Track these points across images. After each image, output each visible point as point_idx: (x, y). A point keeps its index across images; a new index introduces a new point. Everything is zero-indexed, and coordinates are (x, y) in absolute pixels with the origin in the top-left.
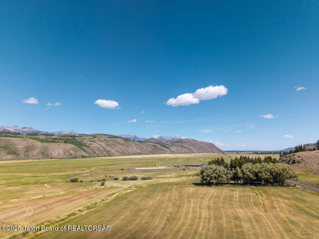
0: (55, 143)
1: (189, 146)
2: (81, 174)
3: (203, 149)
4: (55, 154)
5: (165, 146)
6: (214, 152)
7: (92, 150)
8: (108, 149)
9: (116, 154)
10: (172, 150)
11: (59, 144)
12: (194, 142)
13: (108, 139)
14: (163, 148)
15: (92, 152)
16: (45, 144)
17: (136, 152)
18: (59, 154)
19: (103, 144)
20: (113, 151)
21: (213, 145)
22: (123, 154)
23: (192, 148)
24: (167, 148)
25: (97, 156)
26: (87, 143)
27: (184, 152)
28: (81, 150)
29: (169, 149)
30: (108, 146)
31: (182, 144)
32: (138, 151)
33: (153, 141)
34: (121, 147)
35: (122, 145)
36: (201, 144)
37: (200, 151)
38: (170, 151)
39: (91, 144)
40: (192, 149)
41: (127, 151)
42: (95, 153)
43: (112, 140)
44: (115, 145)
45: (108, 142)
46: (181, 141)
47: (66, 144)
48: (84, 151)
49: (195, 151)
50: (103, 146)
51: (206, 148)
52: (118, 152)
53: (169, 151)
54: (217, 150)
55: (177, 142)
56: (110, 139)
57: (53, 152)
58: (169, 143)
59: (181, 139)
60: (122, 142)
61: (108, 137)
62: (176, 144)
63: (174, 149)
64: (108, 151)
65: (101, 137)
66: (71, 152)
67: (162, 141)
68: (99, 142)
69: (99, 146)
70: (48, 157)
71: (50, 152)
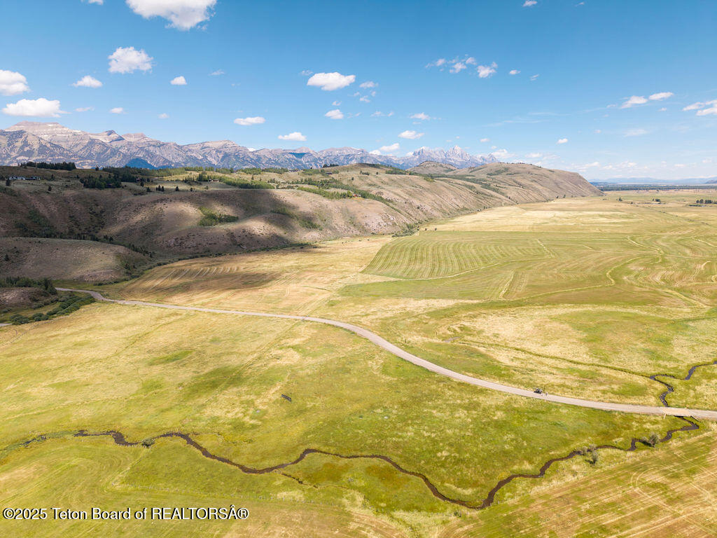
0: (348, 199)
1: (530, 183)
3: (561, 188)
4: (373, 224)
5: (489, 187)
6: (584, 194)
8: (417, 203)
9: (435, 213)
12: (536, 172)
14: (488, 191)
21: (580, 177)
23: (539, 187)
24: (495, 190)
27: (533, 198)
29: (503, 194)
33: (434, 168)
36: (554, 177)
37: (556, 195)
38: (508, 199)
40: (540, 190)
46: (507, 169)
47: (369, 201)
49: (549, 195)
51: (569, 186)
53: (504, 197)
54: (590, 190)
55: (498, 172)
57: (367, 221)
58: (484, 176)
59: (505, 165)
60: (424, 183)
61: (387, 173)
62: (499, 177)
63: (512, 192)
64: (418, 208)
65: (377, 173)
66: (392, 219)
67: (451, 167)
68: (388, 187)
69: (398, 197)
70: (366, 231)
71: (364, 221)
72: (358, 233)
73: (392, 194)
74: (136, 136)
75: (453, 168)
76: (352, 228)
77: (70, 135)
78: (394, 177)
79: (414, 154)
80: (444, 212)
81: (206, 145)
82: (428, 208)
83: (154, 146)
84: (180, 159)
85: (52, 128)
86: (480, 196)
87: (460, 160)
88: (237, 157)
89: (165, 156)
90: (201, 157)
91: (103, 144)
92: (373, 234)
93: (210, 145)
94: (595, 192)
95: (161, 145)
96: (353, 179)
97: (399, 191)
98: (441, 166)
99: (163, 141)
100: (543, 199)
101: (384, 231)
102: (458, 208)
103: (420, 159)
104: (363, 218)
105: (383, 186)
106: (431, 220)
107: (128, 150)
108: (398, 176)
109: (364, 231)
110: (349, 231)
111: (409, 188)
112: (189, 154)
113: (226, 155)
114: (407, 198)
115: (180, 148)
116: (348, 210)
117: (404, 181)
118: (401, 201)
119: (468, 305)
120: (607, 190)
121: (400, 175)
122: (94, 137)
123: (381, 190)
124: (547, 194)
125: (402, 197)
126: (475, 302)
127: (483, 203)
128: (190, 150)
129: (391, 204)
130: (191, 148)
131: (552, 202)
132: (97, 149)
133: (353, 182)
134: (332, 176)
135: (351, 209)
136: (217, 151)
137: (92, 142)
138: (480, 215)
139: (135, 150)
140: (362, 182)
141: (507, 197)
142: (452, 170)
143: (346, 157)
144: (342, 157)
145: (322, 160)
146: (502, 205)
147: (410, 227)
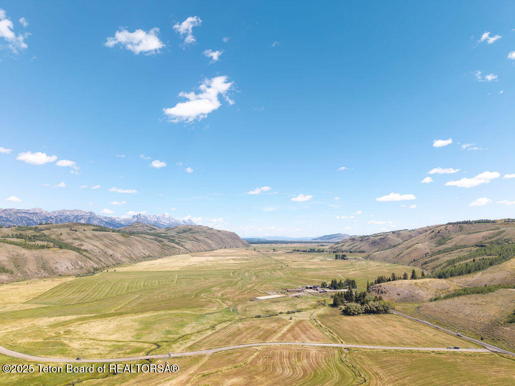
0: (46, 249)
1: (204, 239)
3: (224, 242)
4: (62, 268)
6: (237, 246)
8: (110, 252)
9: (124, 259)
12: (210, 231)
14: (172, 244)
18: (67, 268)
21: (236, 235)
24: (178, 244)
25: (105, 265)
26: (72, 243)
27: (202, 249)
29: (182, 246)
30: (107, 246)
31: (193, 235)
35: (123, 244)
36: (220, 235)
37: (220, 246)
40: (209, 244)
41: (134, 255)
44: (116, 246)
45: (103, 240)
46: (190, 229)
48: (90, 259)
51: (228, 240)
52: (124, 256)
53: (182, 248)
54: (242, 243)
55: (185, 231)
57: (57, 265)
58: (174, 234)
59: (189, 227)
60: (120, 238)
61: (94, 230)
62: (185, 235)
63: (188, 245)
64: (111, 256)
65: (84, 230)
66: (80, 264)
67: (154, 227)
68: (90, 241)
69: (96, 248)
70: (54, 274)
71: (54, 266)
72: (47, 275)
73: (91, 246)
75: (156, 228)
76: (42, 271)
78: (97, 233)
80: (131, 259)
82: (119, 256)
86: (165, 247)
87: (168, 222)
92: (60, 275)
94: (244, 244)
96: (61, 234)
97: (97, 243)
98: (147, 226)
100: (210, 249)
101: (71, 273)
102: (144, 255)
104: (54, 263)
105: (86, 240)
106: (119, 264)
108: (101, 233)
109: (52, 273)
110: (38, 274)
111: (107, 241)
114: (103, 248)
116: (42, 257)
117: (105, 236)
118: (97, 251)
119: (85, 317)
120: (252, 244)
121: (103, 232)
123: (82, 243)
124: (214, 246)
125: (99, 248)
126: (93, 315)
127: (166, 252)
129: (85, 253)
131: (215, 251)
133: (61, 237)
134: (43, 232)
135: (45, 257)
138: (160, 261)
140: (68, 237)
141: (184, 248)
142: (155, 229)
143: (76, 217)
144: (73, 217)
145: (53, 219)
146: (179, 254)
147: (96, 270)
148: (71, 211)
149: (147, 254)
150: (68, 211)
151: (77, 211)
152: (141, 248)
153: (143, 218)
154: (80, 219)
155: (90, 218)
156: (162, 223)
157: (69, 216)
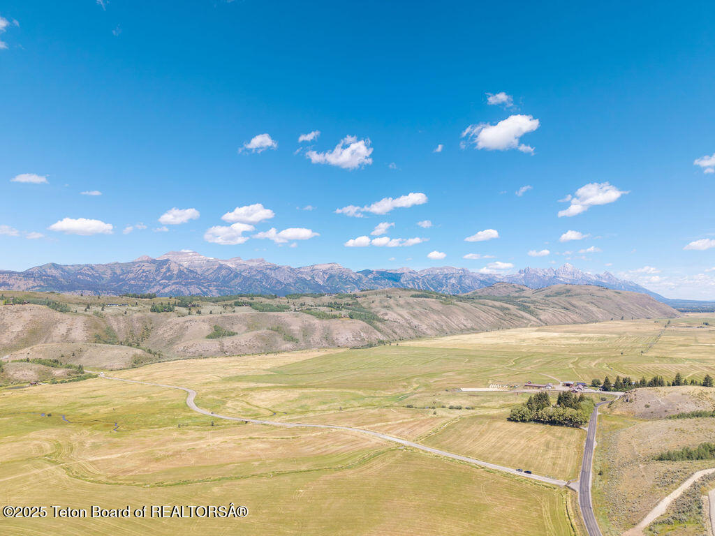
0: (336, 319)
1: (586, 305)
2: (408, 397)
3: (622, 310)
4: (342, 339)
5: (526, 309)
6: (650, 316)
7: (390, 327)
8: (415, 322)
9: (429, 332)
10: (542, 317)
11: (343, 322)
12: (599, 293)
13: (411, 300)
15: (391, 332)
16: (326, 322)
17: (465, 326)
18: (347, 339)
19: (405, 313)
20: (424, 327)
22: (442, 332)
23: (594, 309)
24: (531, 313)
25: (399, 338)
26: (378, 312)
28: (375, 331)
30: (414, 316)
31: (570, 299)
32: (469, 324)
33: (505, 289)
34: (436, 317)
35: (438, 312)
38: (538, 321)
39: (386, 314)
40: (591, 313)
41: (449, 327)
42: (396, 333)
43: (419, 304)
44: (426, 315)
45: (413, 308)
46: (568, 291)
47: (353, 321)
48: (380, 331)
49: (600, 316)
50: (406, 317)
52: (432, 328)
53: (534, 319)
55: (558, 294)
56: (415, 299)
57: (338, 336)
58: (539, 298)
66: (363, 335)
67: (525, 288)
68: (398, 309)
70: (334, 345)
71: (335, 337)
74: (257, 261)
76: (324, 341)
77: (205, 262)
79: (520, 272)
81: (315, 267)
83: (270, 269)
84: (291, 280)
85: (192, 256)
86: (507, 317)
88: (340, 277)
89: (279, 278)
90: (310, 278)
91: (229, 268)
93: (319, 267)
95: (276, 268)
98: (514, 286)
99: (279, 264)
101: (348, 344)
103: (525, 278)
105: (395, 308)
107: (249, 273)
110: (320, 344)
112: (300, 275)
113: (331, 276)
114: (408, 318)
115: (292, 270)
116: (329, 327)
118: (401, 321)
122: (222, 263)
127: (504, 323)
128: (301, 272)
130: (302, 270)
132: (223, 272)
135: (333, 327)
136: (325, 272)
137: (221, 267)
139: (254, 273)
141: (538, 318)
143: (446, 276)
144: (442, 276)
145: (419, 279)
146: (526, 327)
147: (381, 342)
148: (441, 269)
149: (469, 326)
150: (438, 269)
151: (447, 268)
152: (462, 318)
153: (533, 272)
154: (450, 278)
155: (461, 276)
156: (562, 279)
157: (437, 276)
